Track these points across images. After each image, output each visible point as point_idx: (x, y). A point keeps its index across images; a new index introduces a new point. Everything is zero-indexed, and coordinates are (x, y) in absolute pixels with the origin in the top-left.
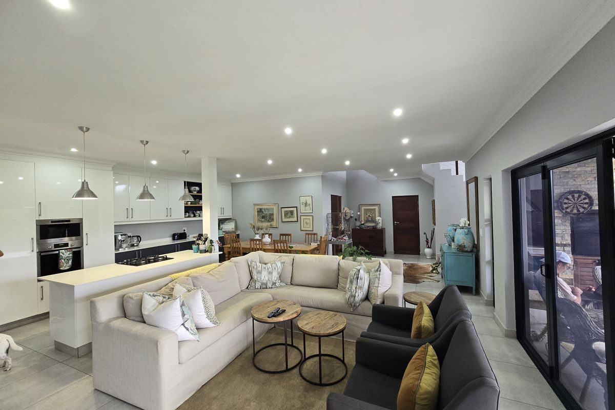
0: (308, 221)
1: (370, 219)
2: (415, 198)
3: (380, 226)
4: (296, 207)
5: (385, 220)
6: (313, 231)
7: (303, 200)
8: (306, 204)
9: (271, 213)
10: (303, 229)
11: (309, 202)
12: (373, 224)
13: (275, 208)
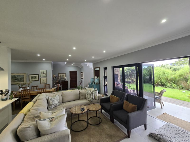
0: (44, 80)
1: (62, 78)
2: (76, 71)
3: (66, 80)
4: (38, 74)
5: (67, 78)
6: (46, 84)
7: (42, 71)
8: (43, 73)
9: (22, 77)
10: (41, 83)
11: (45, 72)
12: (63, 80)
13: (25, 75)
